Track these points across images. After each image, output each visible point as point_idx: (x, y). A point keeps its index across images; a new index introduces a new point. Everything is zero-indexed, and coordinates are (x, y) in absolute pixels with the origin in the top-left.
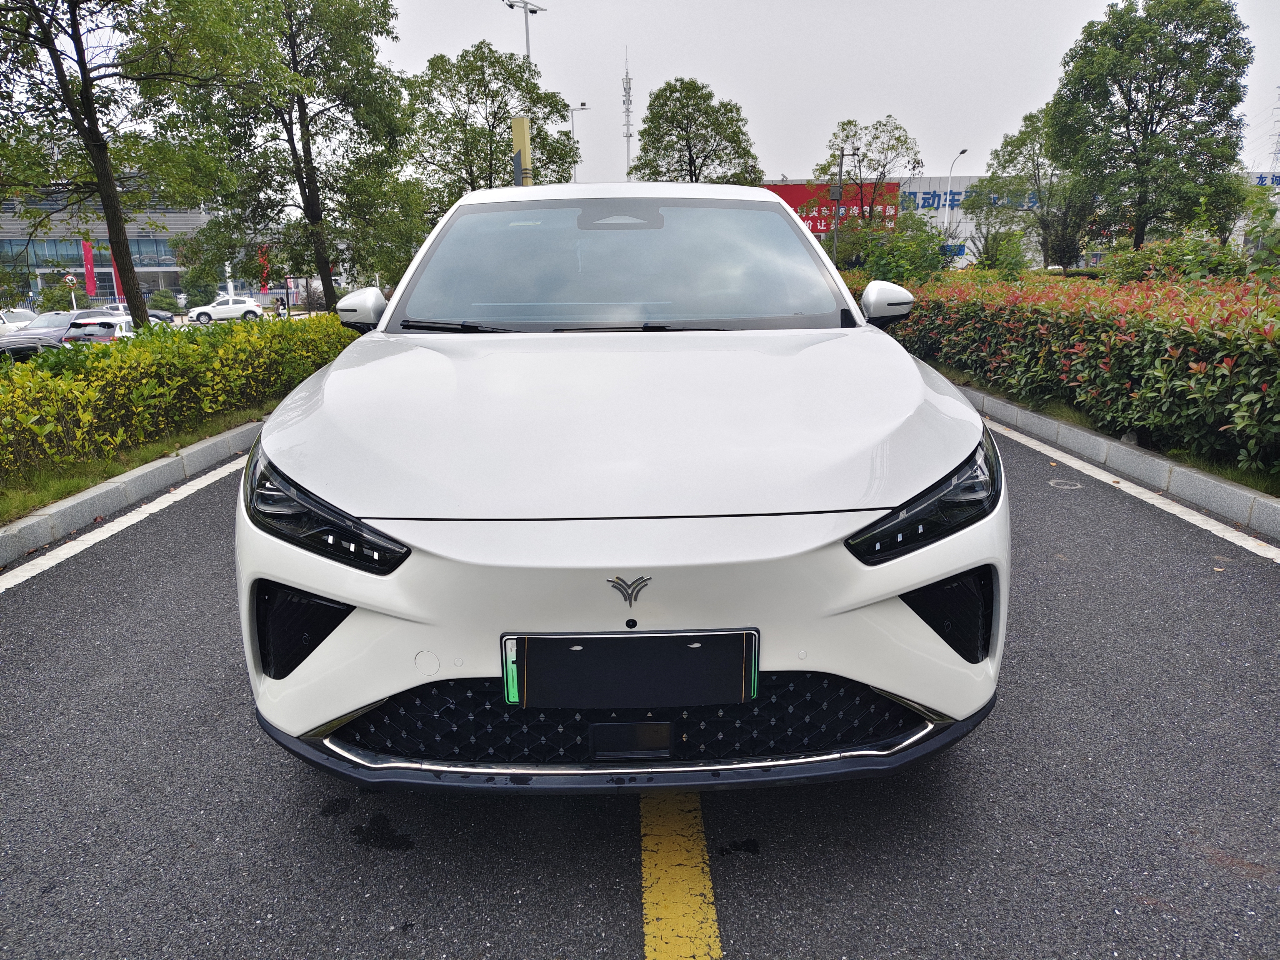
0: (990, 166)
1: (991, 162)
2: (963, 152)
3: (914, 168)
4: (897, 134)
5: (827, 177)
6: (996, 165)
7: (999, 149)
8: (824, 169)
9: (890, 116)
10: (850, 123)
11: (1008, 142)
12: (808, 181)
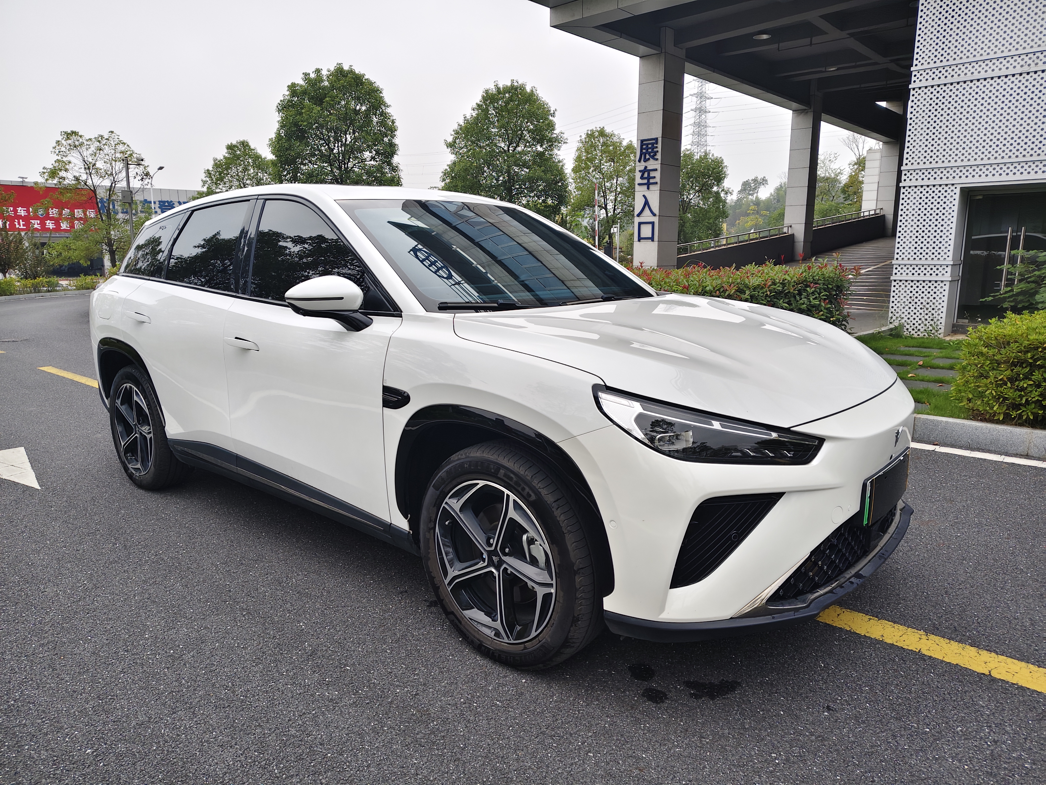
0: (204, 182)
1: (204, 179)
2: (161, 168)
3: (142, 179)
4: (121, 148)
5: (55, 181)
6: (209, 182)
7: (211, 169)
8: (53, 173)
9: (112, 132)
10: (74, 133)
11: (217, 165)
12: (36, 183)
